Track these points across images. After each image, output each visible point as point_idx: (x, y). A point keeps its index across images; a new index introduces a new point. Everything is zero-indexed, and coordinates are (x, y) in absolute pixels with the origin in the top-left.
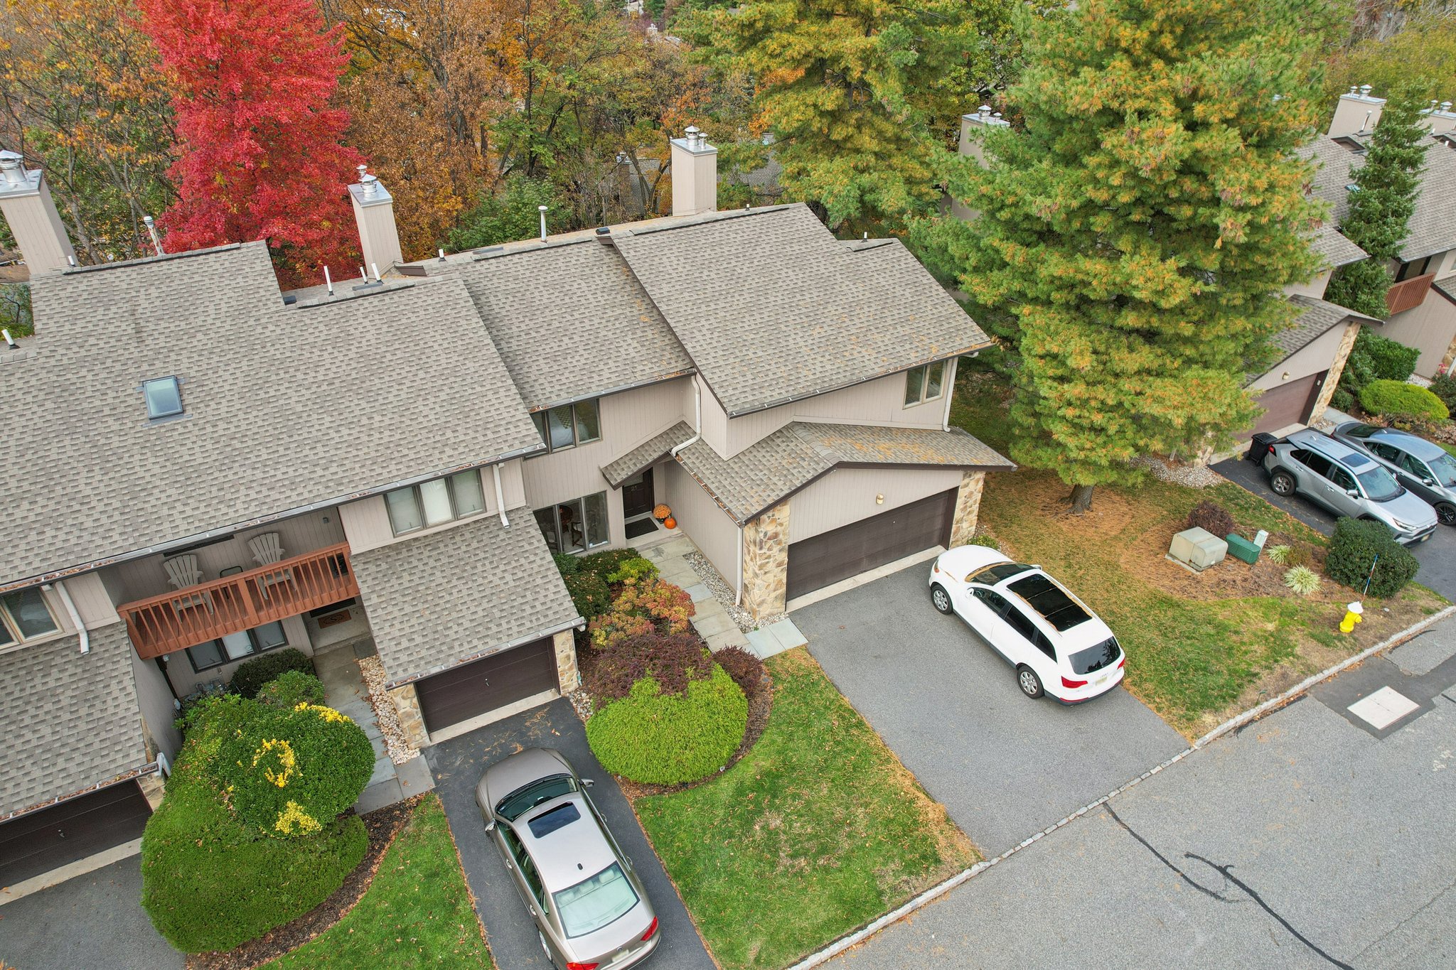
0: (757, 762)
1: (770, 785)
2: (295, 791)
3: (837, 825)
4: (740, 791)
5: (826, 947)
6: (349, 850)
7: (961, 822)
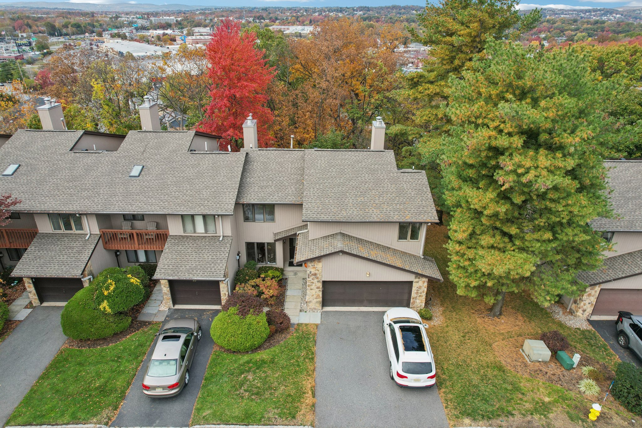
0: (264, 355)
1: (260, 365)
2: (108, 297)
3: (270, 388)
4: (248, 362)
5: (229, 424)
6: (120, 325)
7: (317, 410)
